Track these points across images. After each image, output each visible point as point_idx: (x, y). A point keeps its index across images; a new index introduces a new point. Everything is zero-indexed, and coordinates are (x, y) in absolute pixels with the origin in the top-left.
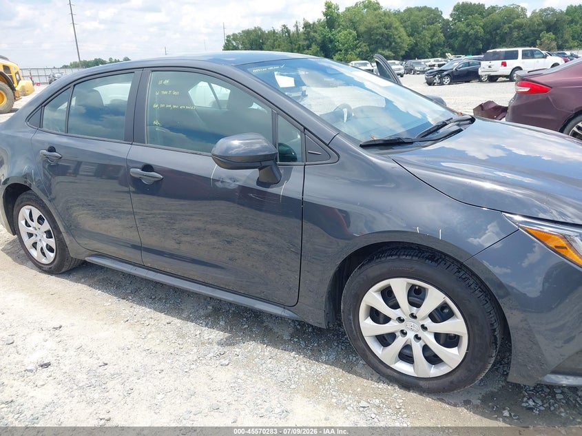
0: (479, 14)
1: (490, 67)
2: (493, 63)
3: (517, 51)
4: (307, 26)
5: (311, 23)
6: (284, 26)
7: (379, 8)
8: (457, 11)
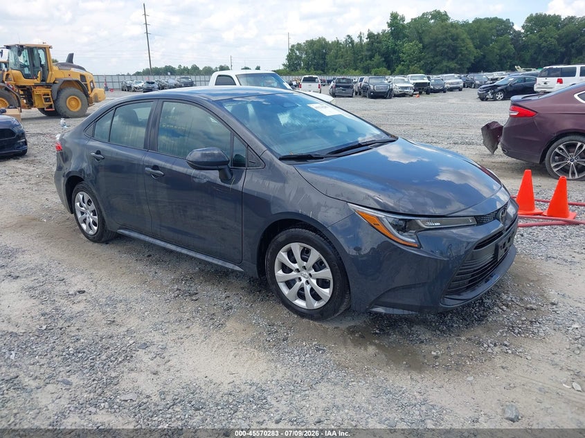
0: (554, 26)
1: (545, 83)
2: (549, 79)
3: (576, 68)
4: (370, 36)
5: (376, 34)
6: (348, 36)
7: (448, 18)
8: (529, 22)
